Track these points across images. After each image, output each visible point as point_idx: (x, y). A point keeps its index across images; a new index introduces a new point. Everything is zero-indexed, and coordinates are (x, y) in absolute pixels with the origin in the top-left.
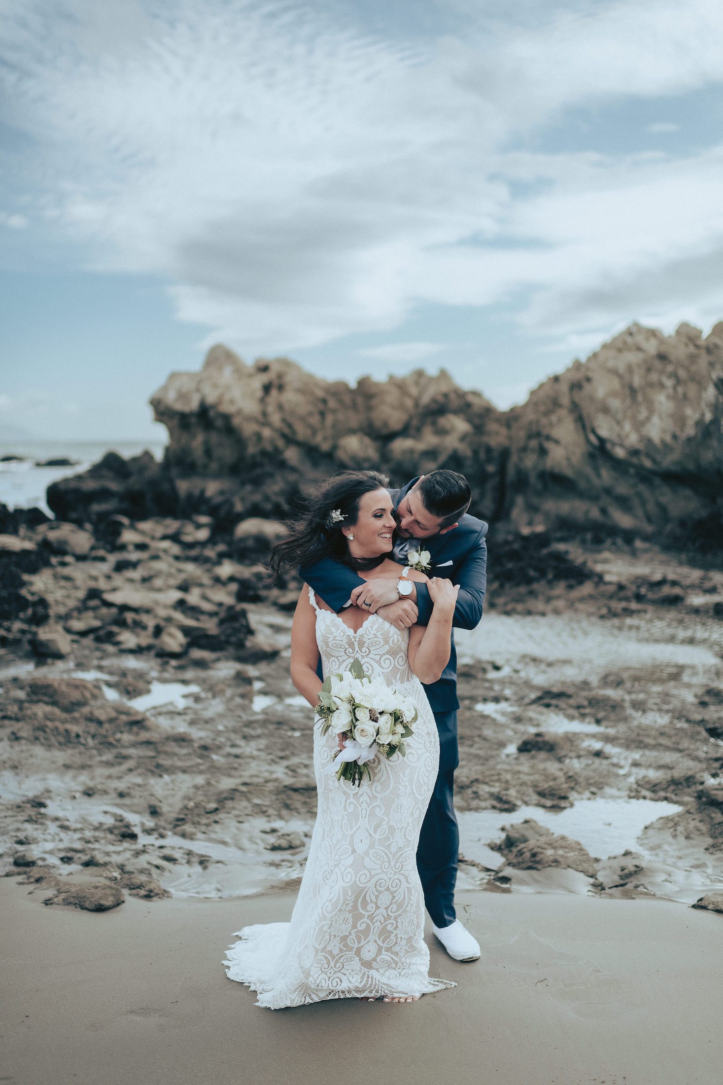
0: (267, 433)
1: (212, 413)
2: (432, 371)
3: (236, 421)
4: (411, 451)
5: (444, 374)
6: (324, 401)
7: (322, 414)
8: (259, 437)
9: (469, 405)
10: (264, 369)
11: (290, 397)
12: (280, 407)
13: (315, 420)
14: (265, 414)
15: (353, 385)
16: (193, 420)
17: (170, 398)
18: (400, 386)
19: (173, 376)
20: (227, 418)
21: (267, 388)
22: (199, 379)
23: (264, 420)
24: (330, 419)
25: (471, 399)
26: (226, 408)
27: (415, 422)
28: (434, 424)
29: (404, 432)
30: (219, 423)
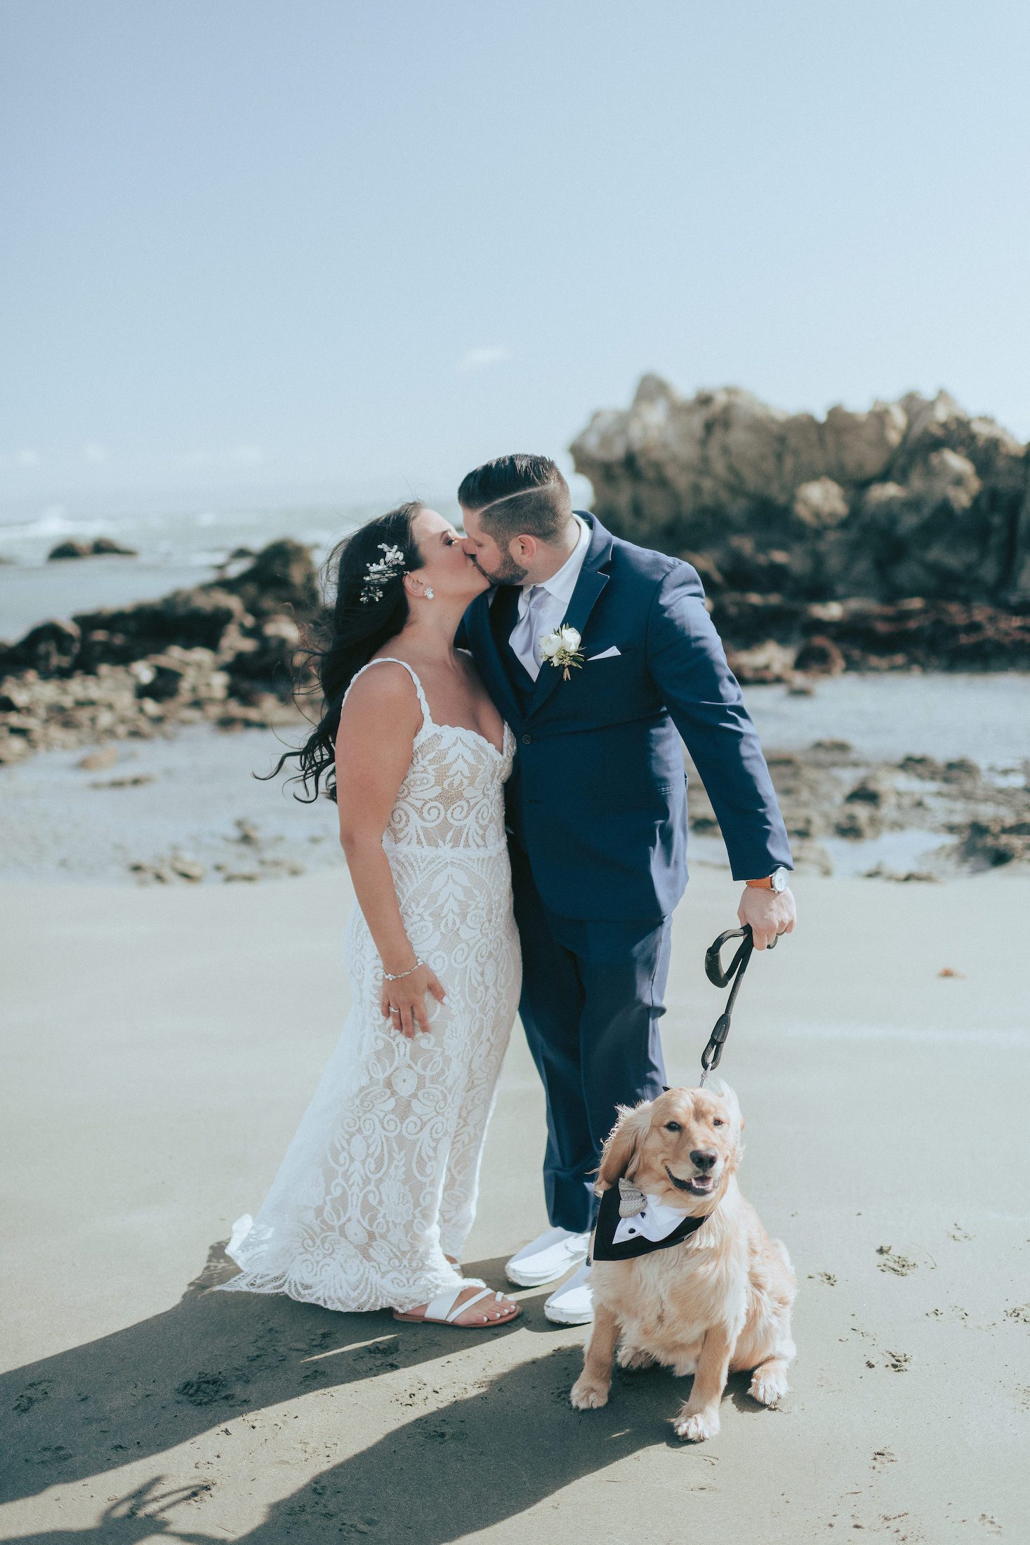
0: (707, 484)
1: (641, 462)
2: (928, 393)
3: (671, 472)
4: (891, 501)
5: (942, 395)
6: (782, 440)
7: (779, 457)
8: (696, 489)
9: (973, 437)
10: (705, 400)
11: (738, 437)
12: (725, 450)
13: (769, 466)
14: (705, 460)
15: (821, 417)
16: (618, 471)
17: (592, 443)
18: (880, 417)
19: (596, 416)
20: (658, 466)
21: (709, 427)
22: (624, 420)
23: (703, 467)
24: (789, 462)
25: (978, 428)
26: (658, 455)
27: (901, 461)
28: (926, 462)
29: (884, 476)
30: (650, 474)
